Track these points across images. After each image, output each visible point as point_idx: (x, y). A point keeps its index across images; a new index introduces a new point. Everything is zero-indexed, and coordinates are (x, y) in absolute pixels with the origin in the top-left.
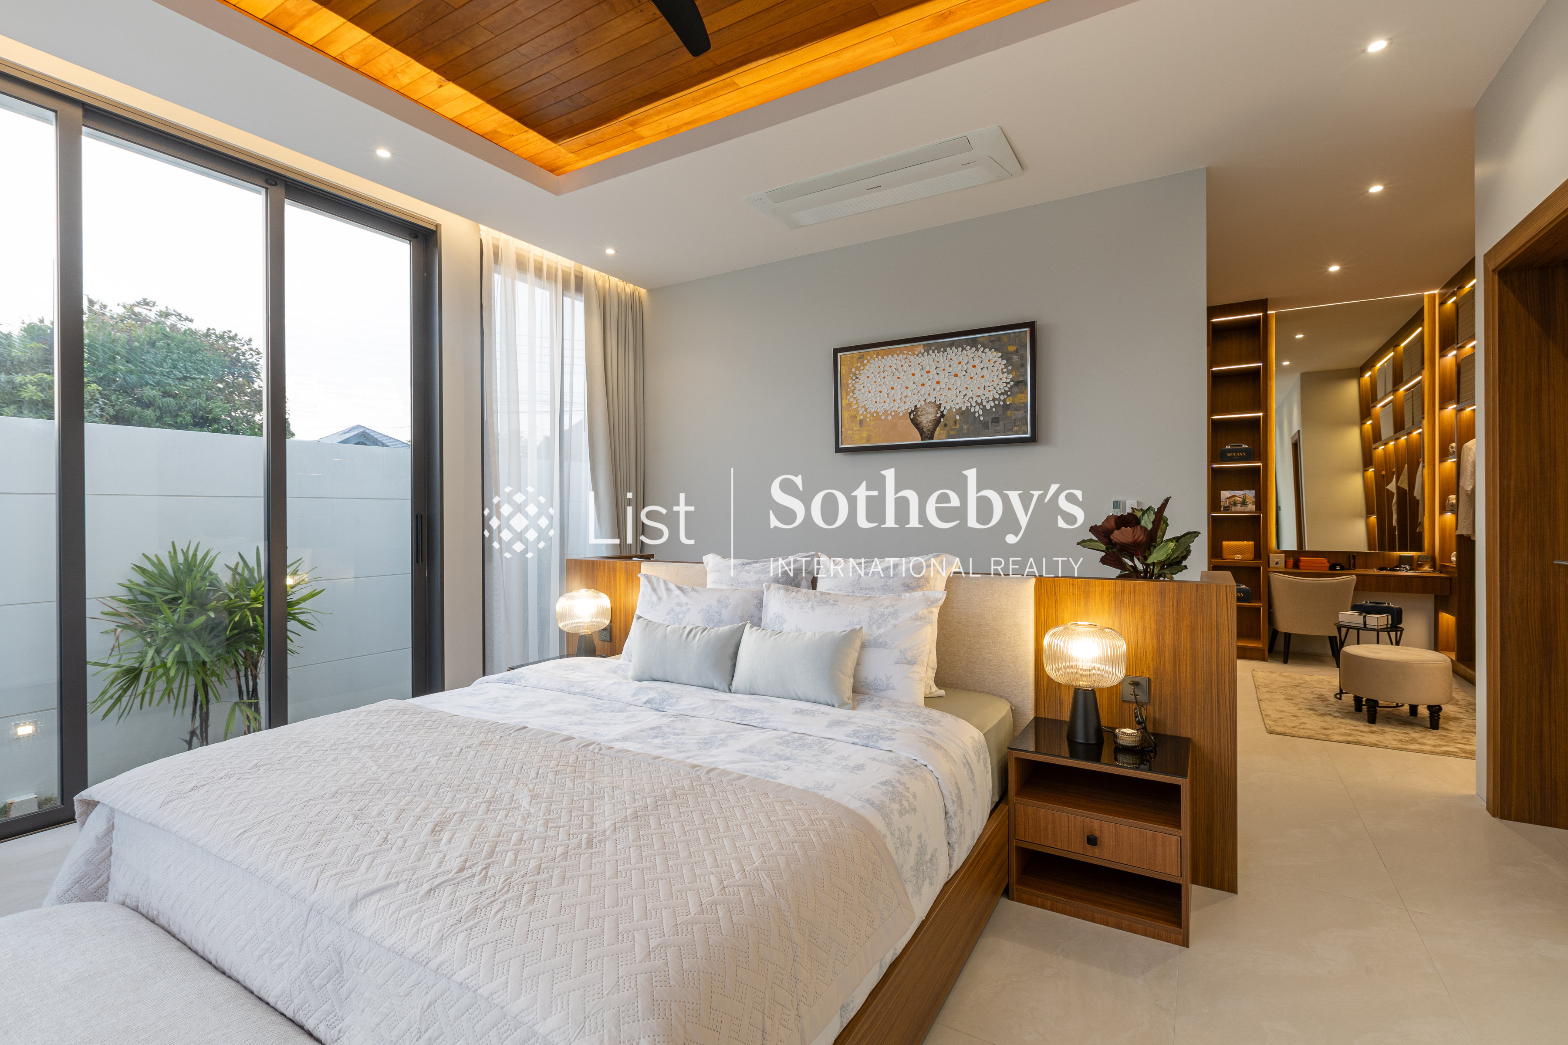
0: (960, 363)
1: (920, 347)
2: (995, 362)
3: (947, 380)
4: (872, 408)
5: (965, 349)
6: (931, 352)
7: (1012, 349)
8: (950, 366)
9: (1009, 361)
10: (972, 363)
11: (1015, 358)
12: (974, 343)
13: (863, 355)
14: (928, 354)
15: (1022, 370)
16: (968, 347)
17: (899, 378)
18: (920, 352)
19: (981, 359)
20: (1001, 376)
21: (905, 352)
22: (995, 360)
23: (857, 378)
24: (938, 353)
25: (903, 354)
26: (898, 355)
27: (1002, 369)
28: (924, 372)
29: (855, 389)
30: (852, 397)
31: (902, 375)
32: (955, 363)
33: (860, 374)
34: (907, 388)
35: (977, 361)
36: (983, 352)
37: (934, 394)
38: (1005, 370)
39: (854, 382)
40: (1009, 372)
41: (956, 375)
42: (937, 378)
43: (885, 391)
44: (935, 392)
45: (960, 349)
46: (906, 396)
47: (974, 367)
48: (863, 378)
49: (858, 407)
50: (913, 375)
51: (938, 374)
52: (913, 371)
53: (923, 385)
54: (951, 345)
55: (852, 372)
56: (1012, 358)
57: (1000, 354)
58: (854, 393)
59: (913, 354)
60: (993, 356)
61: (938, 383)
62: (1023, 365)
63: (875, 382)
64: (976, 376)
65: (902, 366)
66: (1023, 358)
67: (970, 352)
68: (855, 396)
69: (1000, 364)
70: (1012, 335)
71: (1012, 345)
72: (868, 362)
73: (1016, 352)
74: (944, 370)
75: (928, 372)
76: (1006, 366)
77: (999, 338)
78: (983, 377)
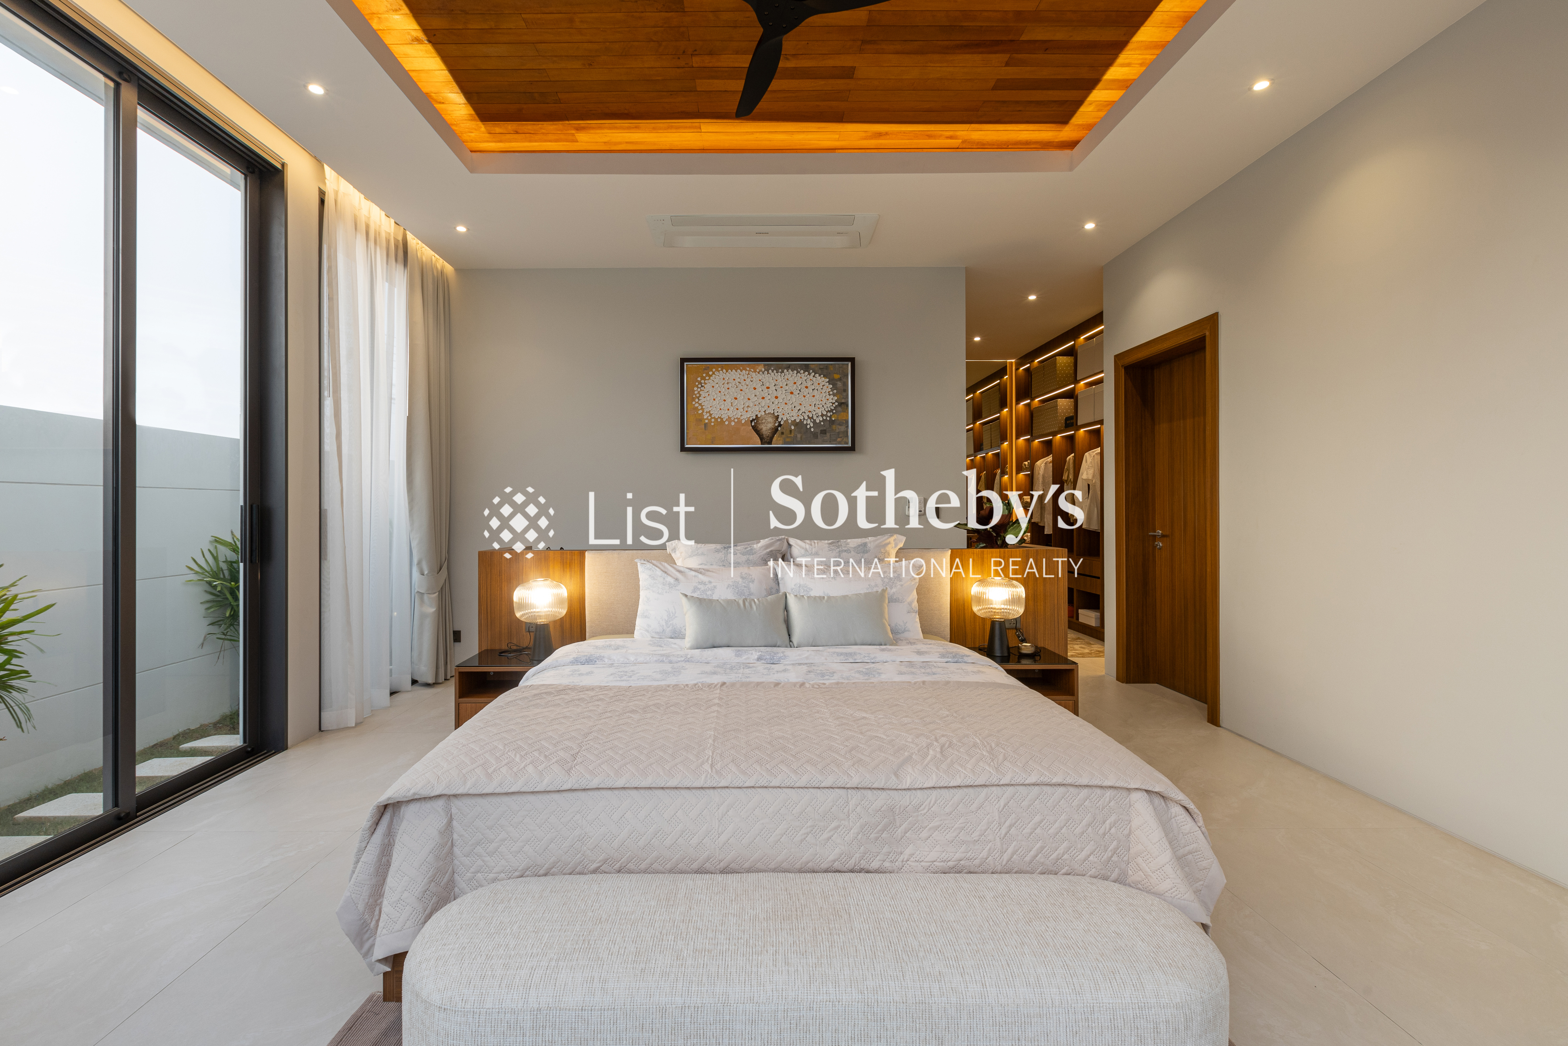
0: (795, 383)
1: (761, 366)
2: (823, 386)
3: (784, 396)
4: (716, 415)
5: (799, 373)
6: (770, 371)
7: (837, 376)
8: (787, 385)
9: (835, 387)
10: (805, 384)
11: (839, 384)
12: (806, 369)
13: (709, 367)
14: (768, 373)
15: (844, 394)
16: (802, 371)
17: (741, 390)
18: (761, 371)
19: (812, 382)
20: (828, 397)
21: (748, 369)
22: (823, 384)
23: (702, 386)
24: (777, 373)
25: (746, 370)
26: (741, 371)
27: (829, 392)
28: (763, 387)
29: (700, 396)
30: (698, 402)
31: (744, 388)
32: (791, 383)
33: (705, 384)
34: (749, 399)
35: (809, 383)
36: (814, 376)
37: (773, 407)
38: (831, 393)
39: (699, 390)
40: (834, 395)
41: (792, 393)
42: (775, 394)
43: (729, 401)
44: (774, 405)
45: (795, 372)
46: (748, 406)
47: (807, 387)
48: (708, 387)
49: (703, 412)
50: (755, 389)
51: (776, 390)
52: (754, 386)
53: (763, 398)
54: (788, 368)
55: (698, 381)
56: (836, 384)
57: (828, 380)
58: (699, 400)
59: (755, 371)
60: (822, 380)
61: (776, 397)
62: (846, 391)
63: (720, 392)
64: (808, 395)
65: (745, 380)
66: (846, 384)
67: (804, 375)
68: (700, 402)
69: (827, 387)
70: (837, 366)
71: (837, 374)
72: (714, 373)
73: (840, 379)
74: (781, 387)
75: (768, 388)
76: (832, 390)
77: (827, 367)
78: (814, 396)
